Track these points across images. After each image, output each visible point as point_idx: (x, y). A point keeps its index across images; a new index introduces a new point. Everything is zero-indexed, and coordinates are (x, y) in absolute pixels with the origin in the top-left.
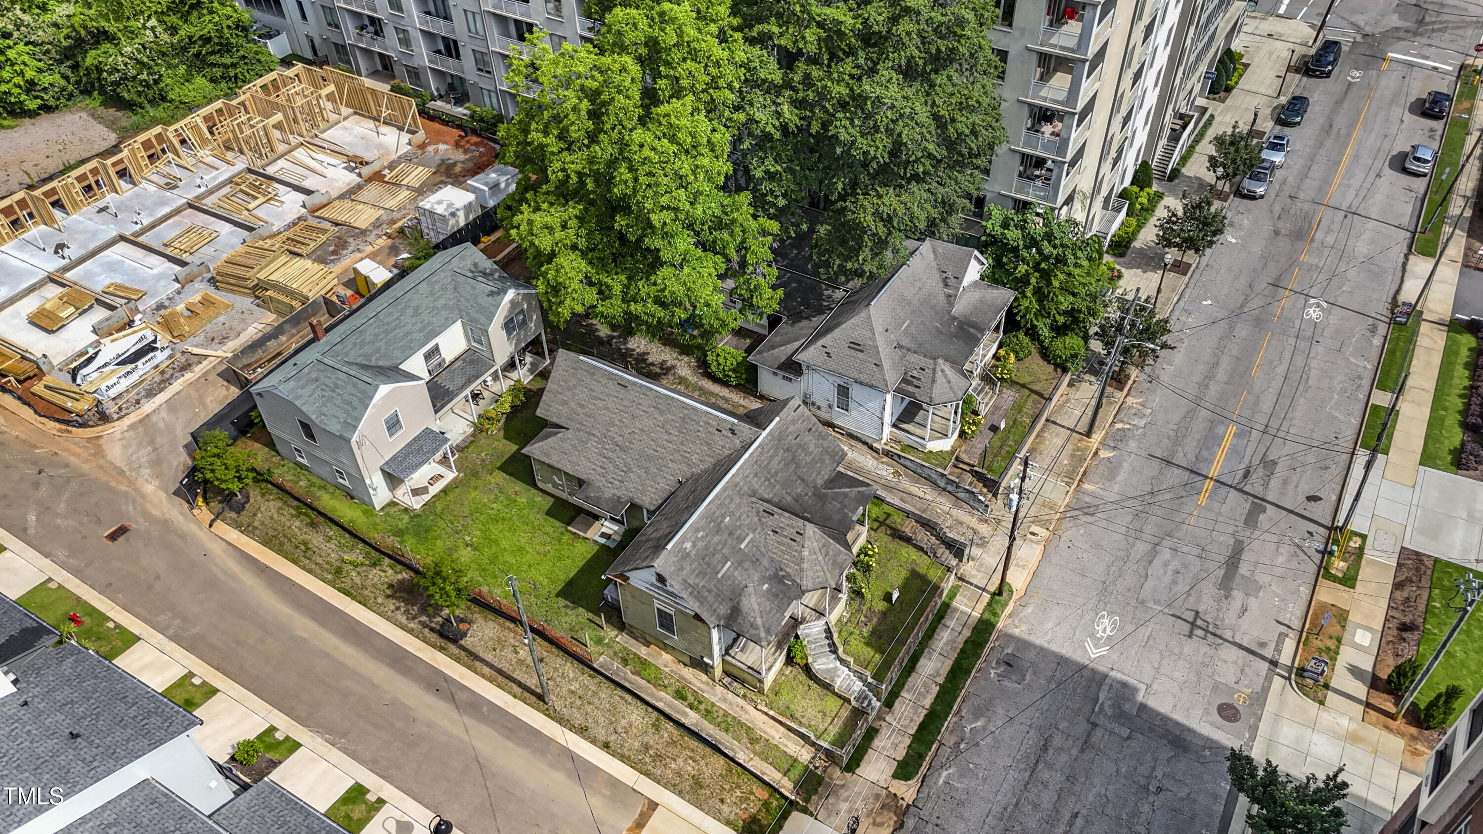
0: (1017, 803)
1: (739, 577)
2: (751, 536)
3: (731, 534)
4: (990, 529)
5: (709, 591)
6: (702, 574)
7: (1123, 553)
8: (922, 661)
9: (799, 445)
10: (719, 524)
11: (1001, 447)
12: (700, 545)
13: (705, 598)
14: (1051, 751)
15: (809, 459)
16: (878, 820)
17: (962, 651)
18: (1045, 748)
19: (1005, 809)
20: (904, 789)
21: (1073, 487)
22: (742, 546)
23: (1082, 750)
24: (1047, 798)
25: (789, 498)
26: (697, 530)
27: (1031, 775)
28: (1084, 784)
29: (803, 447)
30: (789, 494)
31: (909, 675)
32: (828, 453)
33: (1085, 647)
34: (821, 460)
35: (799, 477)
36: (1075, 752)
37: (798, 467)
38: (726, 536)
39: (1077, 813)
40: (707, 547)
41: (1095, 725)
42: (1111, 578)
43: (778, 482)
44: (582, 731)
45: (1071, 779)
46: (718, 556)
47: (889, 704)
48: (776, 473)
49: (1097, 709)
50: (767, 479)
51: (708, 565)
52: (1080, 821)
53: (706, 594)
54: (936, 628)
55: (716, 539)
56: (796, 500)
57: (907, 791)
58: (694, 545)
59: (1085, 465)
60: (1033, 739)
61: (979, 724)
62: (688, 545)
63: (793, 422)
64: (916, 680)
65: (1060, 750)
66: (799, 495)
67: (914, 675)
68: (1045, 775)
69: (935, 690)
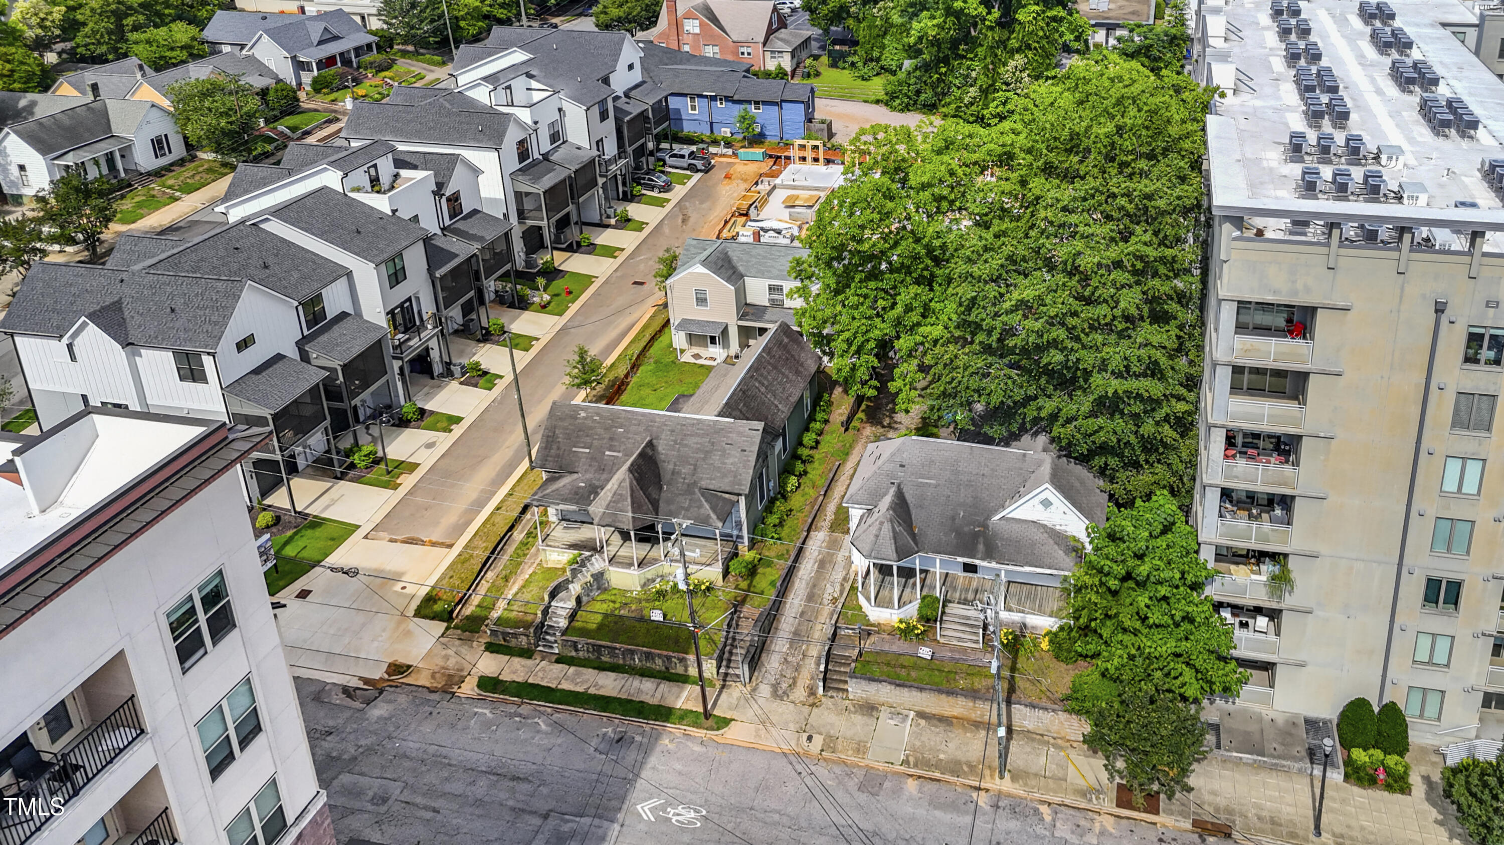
0: (450, 765)
1: (581, 465)
2: (620, 455)
3: (611, 439)
4: (802, 699)
5: (558, 448)
6: (568, 437)
7: (804, 824)
8: (612, 675)
9: (724, 450)
10: (612, 427)
11: (904, 667)
12: (589, 422)
13: (551, 449)
14: (511, 784)
15: (717, 464)
16: (438, 675)
17: (630, 701)
18: (515, 778)
19: (445, 757)
20: (470, 686)
21: (903, 769)
22: (607, 453)
23: (513, 809)
24: (456, 787)
25: (671, 467)
26: (598, 414)
27: (482, 771)
28: (471, 814)
29: (724, 454)
30: (675, 465)
31: (594, 668)
32: (735, 477)
33: (650, 799)
34: (724, 476)
35: (695, 465)
36: (511, 803)
37: (704, 459)
38: (607, 436)
39: (438, 812)
40: (591, 428)
41: (546, 817)
42: (759, 815)
43: (679, 450)
44: (510, 494)
45: (479, 802)
46: (588, 440)
47: (560, 660)
48: (686, 446)
49: (567, 817)
50: (675, 442)
51: (578, 436)
52: (429, 815)
53: (555, 447)
54: (655, 677)
55: (600, 431)
56: (673, 473)
57: (469, 688)
58: (585, 418)
59: (947, 777)
60: (525, 769)
61: (543, 727)
62: (583, 414)
63: (740, 434)
64: (589, 674)
65: (513, 791)
66: (679, 473)
67: (596, 671)
68: (483, 783)
69: (580, 689)
